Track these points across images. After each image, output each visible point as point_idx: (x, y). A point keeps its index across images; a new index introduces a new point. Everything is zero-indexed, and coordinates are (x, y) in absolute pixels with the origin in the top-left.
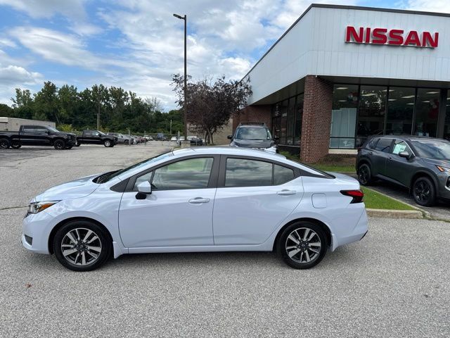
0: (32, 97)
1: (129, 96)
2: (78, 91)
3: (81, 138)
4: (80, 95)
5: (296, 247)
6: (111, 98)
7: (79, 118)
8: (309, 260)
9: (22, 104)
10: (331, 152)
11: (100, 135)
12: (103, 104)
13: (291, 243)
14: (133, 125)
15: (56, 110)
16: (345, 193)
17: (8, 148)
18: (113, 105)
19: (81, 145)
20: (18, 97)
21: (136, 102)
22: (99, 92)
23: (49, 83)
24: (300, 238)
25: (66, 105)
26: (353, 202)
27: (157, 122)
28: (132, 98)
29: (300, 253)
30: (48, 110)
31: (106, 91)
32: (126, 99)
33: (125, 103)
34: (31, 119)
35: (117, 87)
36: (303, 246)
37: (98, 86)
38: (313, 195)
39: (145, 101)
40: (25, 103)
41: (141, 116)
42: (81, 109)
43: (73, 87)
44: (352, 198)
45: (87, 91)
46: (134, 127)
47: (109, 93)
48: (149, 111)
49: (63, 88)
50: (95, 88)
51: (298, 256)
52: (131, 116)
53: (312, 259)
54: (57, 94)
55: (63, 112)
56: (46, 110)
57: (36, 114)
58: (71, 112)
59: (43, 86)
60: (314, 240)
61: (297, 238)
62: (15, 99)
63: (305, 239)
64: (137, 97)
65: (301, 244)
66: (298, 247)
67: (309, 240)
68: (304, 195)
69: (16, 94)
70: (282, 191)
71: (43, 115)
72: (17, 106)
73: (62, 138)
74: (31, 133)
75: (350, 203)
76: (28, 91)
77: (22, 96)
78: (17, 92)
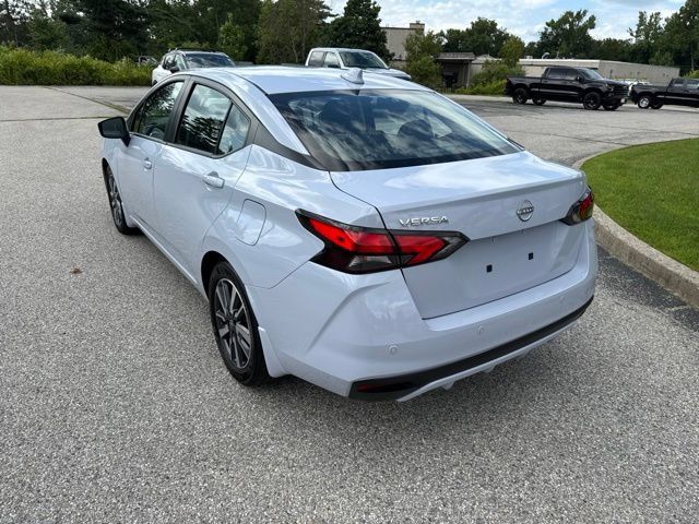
0: (662, 23)
3: (665, 94)
9: (642, 38)
13: (220, 305)
19: (664, 107)
20: (639, 26)
29: (228, 336)
30: (679, 47)
34: (648, 63)
36: (231, 324)
38: (245, 201)
40: (647, 36)
44: (322, 245)
56: (677, 45)
57: (657, 54)
62: (635, 29)
65: (229, 317)
67: (236, 316)
68: (233, 196)
69: (637, 21)
70: (210, 175)
71: (668, 54)
72: (634, 41)
73: (599, 91)
74: (557, 79)
75: (312, 260)
76: (658, 14)
77: (646, 25)
78: (641, 17)
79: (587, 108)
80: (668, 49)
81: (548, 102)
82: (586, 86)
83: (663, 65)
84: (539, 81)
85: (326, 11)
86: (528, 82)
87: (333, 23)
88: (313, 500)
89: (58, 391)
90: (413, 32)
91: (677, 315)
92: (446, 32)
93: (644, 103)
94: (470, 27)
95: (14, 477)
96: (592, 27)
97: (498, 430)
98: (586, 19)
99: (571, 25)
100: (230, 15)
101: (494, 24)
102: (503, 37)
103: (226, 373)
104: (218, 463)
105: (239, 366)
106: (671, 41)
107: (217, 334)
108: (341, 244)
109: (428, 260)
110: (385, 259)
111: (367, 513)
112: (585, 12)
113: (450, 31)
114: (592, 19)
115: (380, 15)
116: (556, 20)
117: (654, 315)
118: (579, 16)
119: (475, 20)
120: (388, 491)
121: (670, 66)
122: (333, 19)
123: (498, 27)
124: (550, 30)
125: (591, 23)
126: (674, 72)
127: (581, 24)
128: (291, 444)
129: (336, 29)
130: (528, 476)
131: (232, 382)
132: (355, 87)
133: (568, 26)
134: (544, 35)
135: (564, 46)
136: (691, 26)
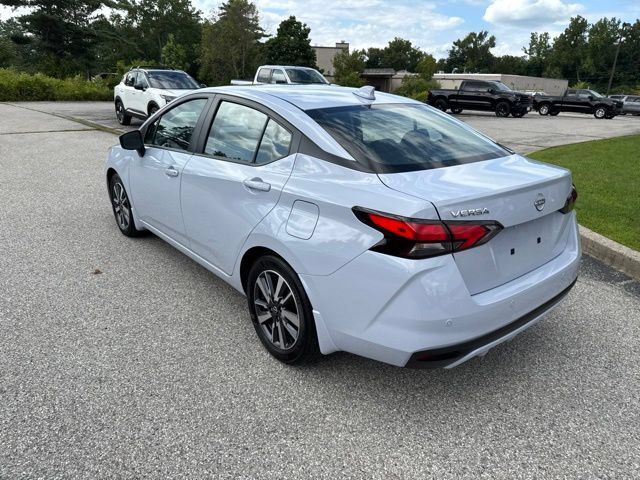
0: (550, 42)
3: (559, 102)
4: (623, 33)
5: (265, 306)
8: (282, 343)
9: (535, 55)
11: (591, 98)
13: (260, 295)
15: (577, 60)
19: (561, 114)
20: (531, 44)
25: (595, 51)
26: (375, 249)
29: (270, 322)
30: (566, 62)
38: (296, 202)
40: (539, 53)
44: (378, 237)
49: (599, 23)
54: (587, 34)
55: (587, 64)
57: (548, 69)
58: (601, 64)
62: (528, 48)
63: (276, 297)
65: (271, 304)
66: (268, 309)
67: (282, 302)
68: (281, 198)
70: (253, 180)
71: (557, 69)
72: (528, 58)
73: (507, 100)
74: (471, 91)
75: (372, 249)
76: (546, 34)
77: (537, 44)
78: (532, 37)
79: (498, 116)
80: (557, 64)
81: (464, 111)
82: (496, 97)
83: (555, 78)
84: (456, 93)
85: (260, 32)
86: (447, 94)
87: (267, 43)
88: (380, 459)
89: (119, 380)
90: (340, 52)
91: (627, 287)
92: (367, 51)
93: (544, 110)
94: (388, 46)
95: (106, 458)
96: (493, 46)
97: (515, 390)
98: (487, 39)
99: (475, 44)
100: (171, 36)
101: (408, 44)
102: (417, 55)
103: (267, 355)
104: (287, 434)
105: (283, 347)
106: (559, 57)
107: (255, 321)
108: (402, 234)
109: (473, 246)
110: (439, 246)
111: (430, 466)
112: (486, 33)
113: (371, 50)
114: (492, 39)
115: (310, 36)
116: (462, 40)
117: (609, 289)
118: (481, 37)
119: (392, 40)
120: (440, 446)
121: (560, 78)
122: (267, 39)
123: (412, 46)
124: (457, 48)
125: (492, 43)
126: (564, 84)
127: (483, 43)
128: (345, 413)
129: (270, 48)
130: (552, 426)
131: (274, 362)
132: (367, 102)
133: (472, 45)
134: (452, 53)
135: (469, 62)
136: (575, 45)
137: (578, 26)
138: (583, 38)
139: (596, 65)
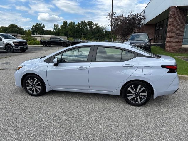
0: (59, 27)
1: (95, 25)
2: (75, 24)
3: (73, 43)
4: (76, 25)
5: (132, 94)
6: (88, 26)
7: (76, 35)
8: (139, 102)
9: (56, 30)
10: (183, 46)
11: (80, 41)
12: (85, 28)
13: (130, 92)
14: (96, 37)
15: (67, 32)
16: (164, 67)
17: (46, 46)
18: (88, 29)
20: (55, 27)
21: (97, 27)
22: (83, 24)
23: (65, 21)
24: (135, 90)
25: (71, 29)
26: (168, 72)
27: (105, 35)
28: (96, 25)
29: (134, 98)
30: (65, 32)
31: (86, 23)
32: (94, 26)
33: (93, 28)
34: (59, 35)
35: (90, 21)
36: (137, 94)
37: (83, 21)
38: (144, 67)
39: (101, 27)
41: (99, 33)
42: (77, 31)
43: (73, 22)
44: (168, 70)
45: (79, 23)
46: (96, 38)
47: (87, 24)
48: (102, 31)
49: (70, 23)
50: (82, 22)
51: (133, 99)
52: (95, 33)
53: (141, 102)
54: (68, 25)
55: (70, 33)
56: (64, 32)
57: (61, 34)
58: (73, 33)
59: (63, 23)
60: (143, 92)
61: (133, 90)
62: (54, 28)
63: (137, 91)
64: (98, 25)
65: (135, 93)
66: (134, 95)
67: (140, 91)
68: (138, 67)
70: (125, 65)
71: (63, 34)
72: (54, 31)
76: (58, 25)
77: (56, 27)
78: (54, 25)
80: (63, 33)
84: (49, 41)
94: (9, 26)
96: (44, 27)
98: (42, 25)
101: (16, 26)
114: (44, 25)
116: (34, 25)
118: (40, 24)
119: (10, 24)
121: (64, 36)
123: (18, 26)
124: (33, 28)
126: (66, 38)
127: (41, 26)
133: (38, 27)
134: (32, 29)
135: (38, 31)
136: (66, 28)
137: (65, 23)
138: (67, 26)
139: (72, 33)
